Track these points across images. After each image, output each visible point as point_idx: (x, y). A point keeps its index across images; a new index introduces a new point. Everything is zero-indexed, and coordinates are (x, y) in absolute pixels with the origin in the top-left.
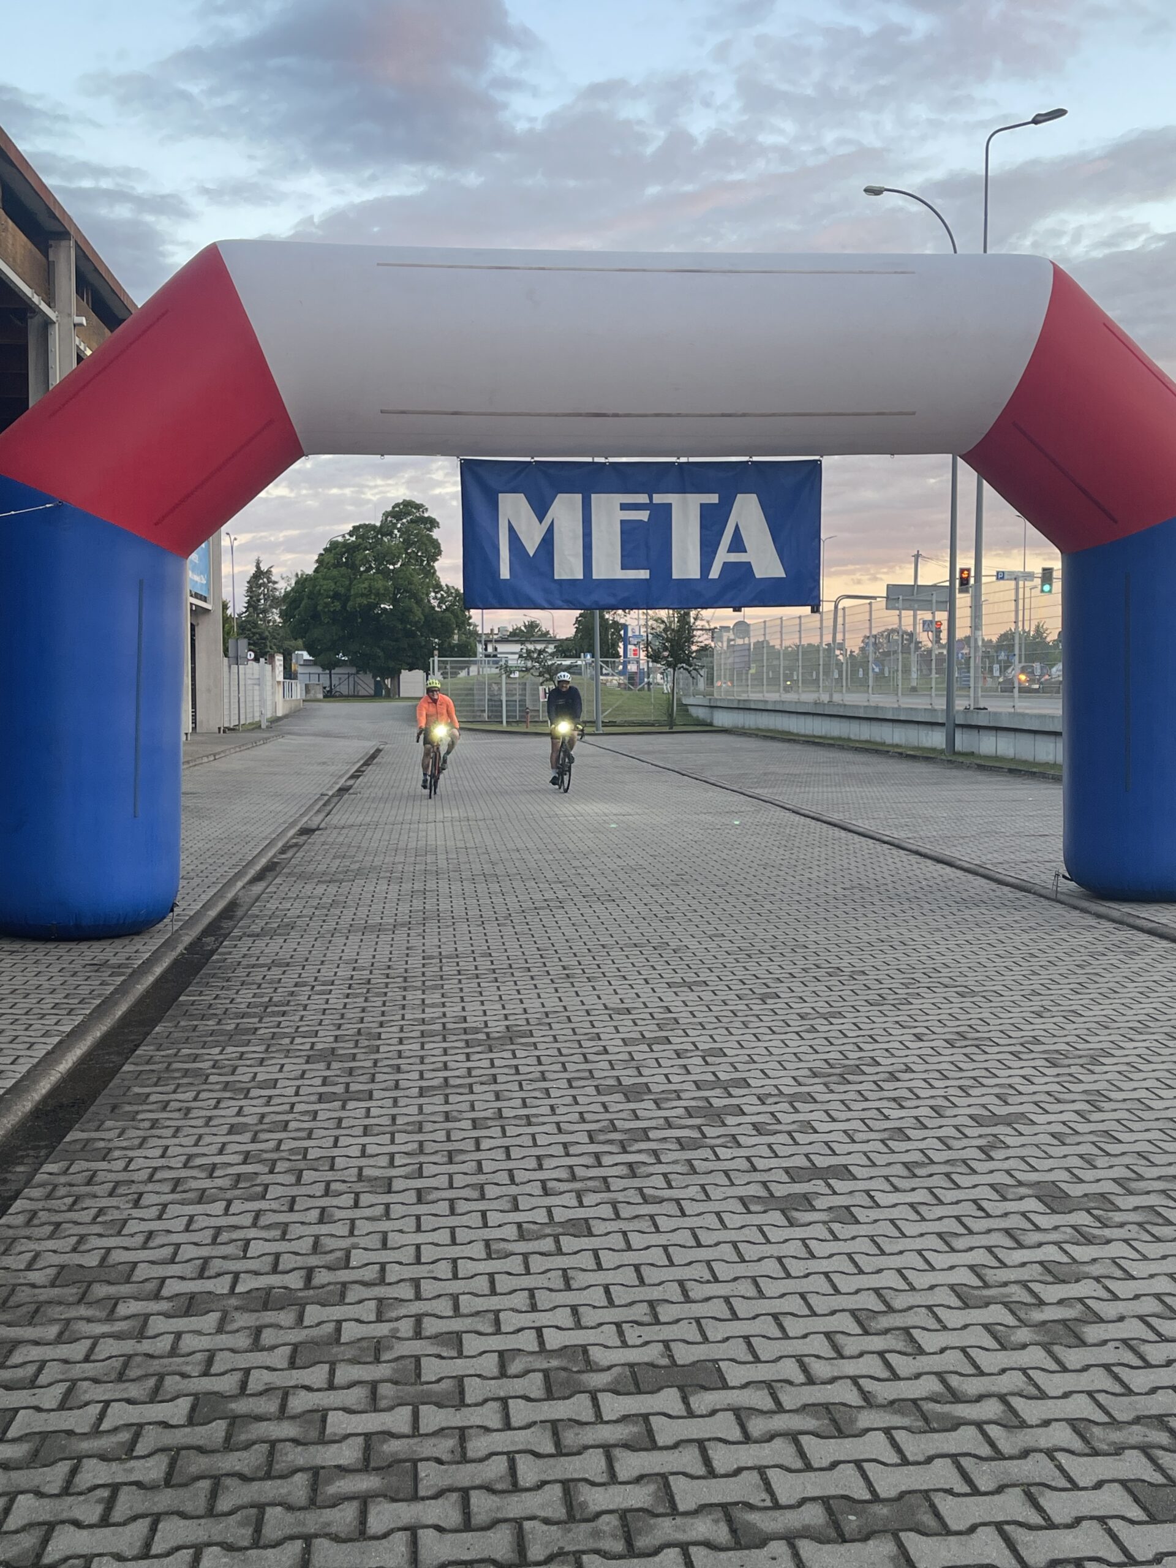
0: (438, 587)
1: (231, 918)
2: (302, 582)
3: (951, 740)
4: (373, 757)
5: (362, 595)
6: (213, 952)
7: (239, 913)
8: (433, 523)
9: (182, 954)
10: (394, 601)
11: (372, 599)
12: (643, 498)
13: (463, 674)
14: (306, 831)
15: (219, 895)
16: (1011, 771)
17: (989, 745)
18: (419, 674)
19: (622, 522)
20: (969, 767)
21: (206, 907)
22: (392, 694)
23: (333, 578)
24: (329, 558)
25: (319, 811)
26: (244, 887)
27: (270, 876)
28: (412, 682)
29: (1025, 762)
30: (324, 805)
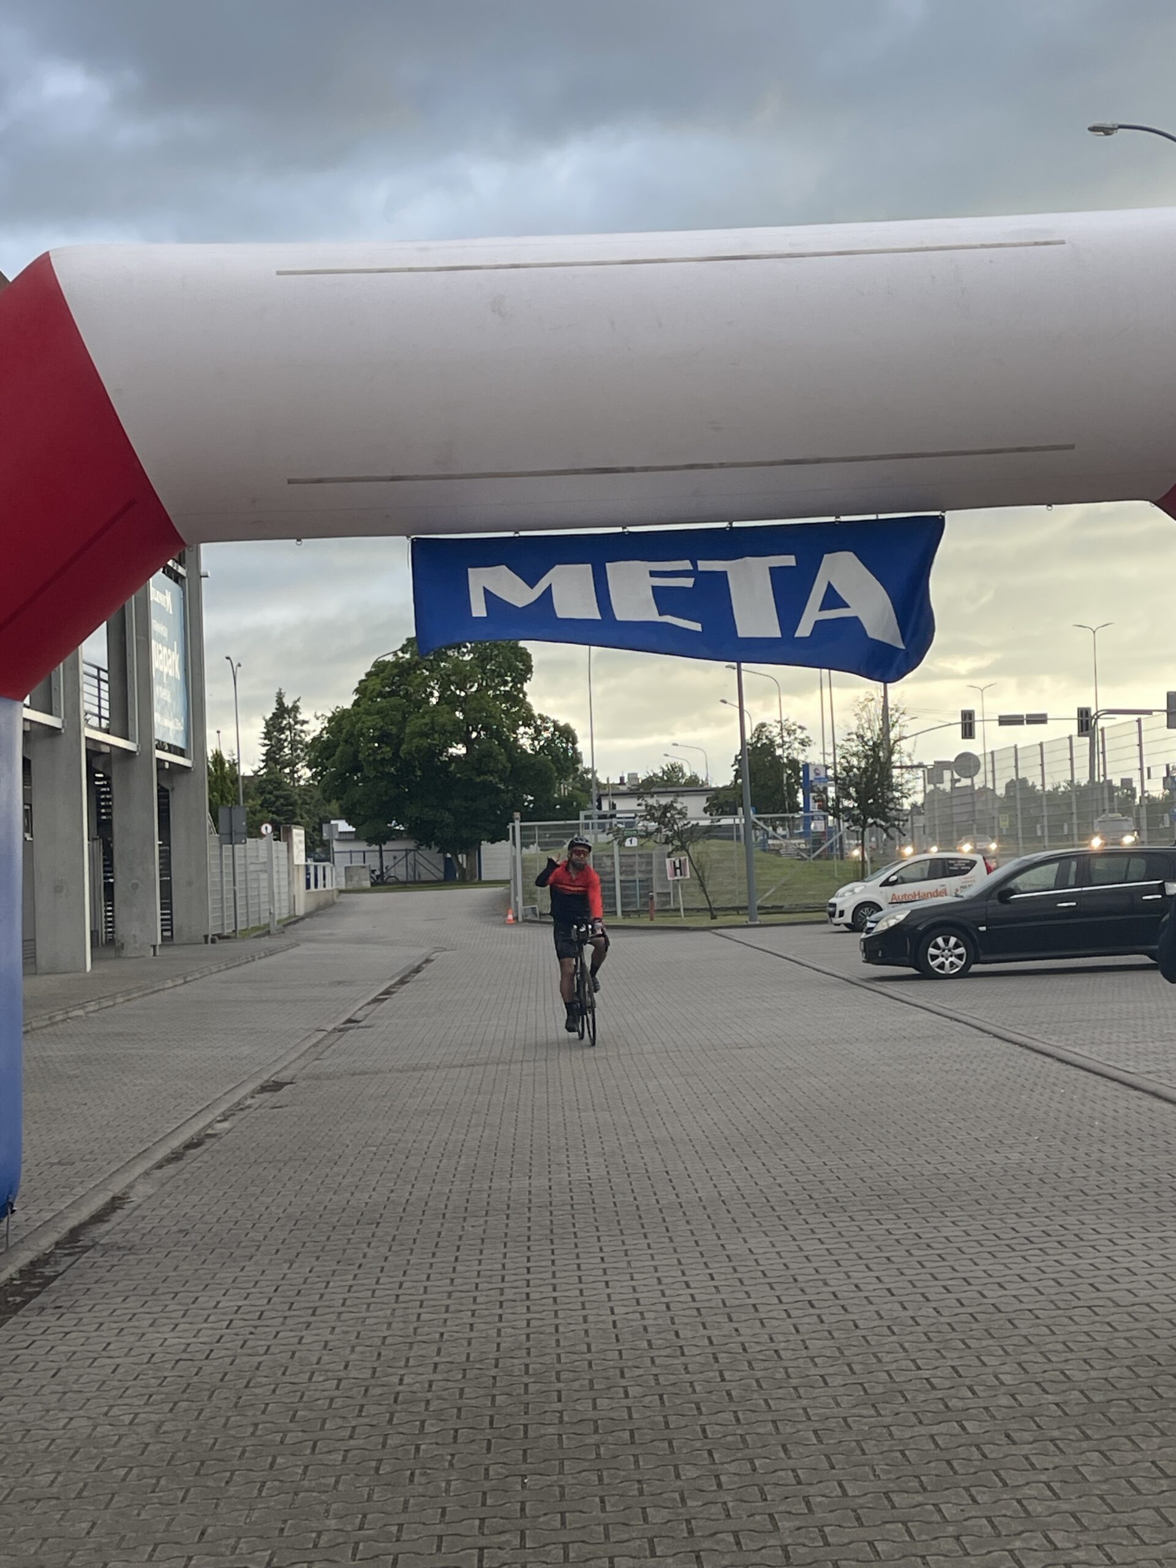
4: (417, 970)
5: (421, 735)
10: (468, 742)
11: (436, 741)
14: (271, 1086)
22: (471, 877)
23: (379, 713)
24: (375, 685)
25: (303, 1055)
27: (193, 1153)
28: (498, 859)
30: (316, 1046)
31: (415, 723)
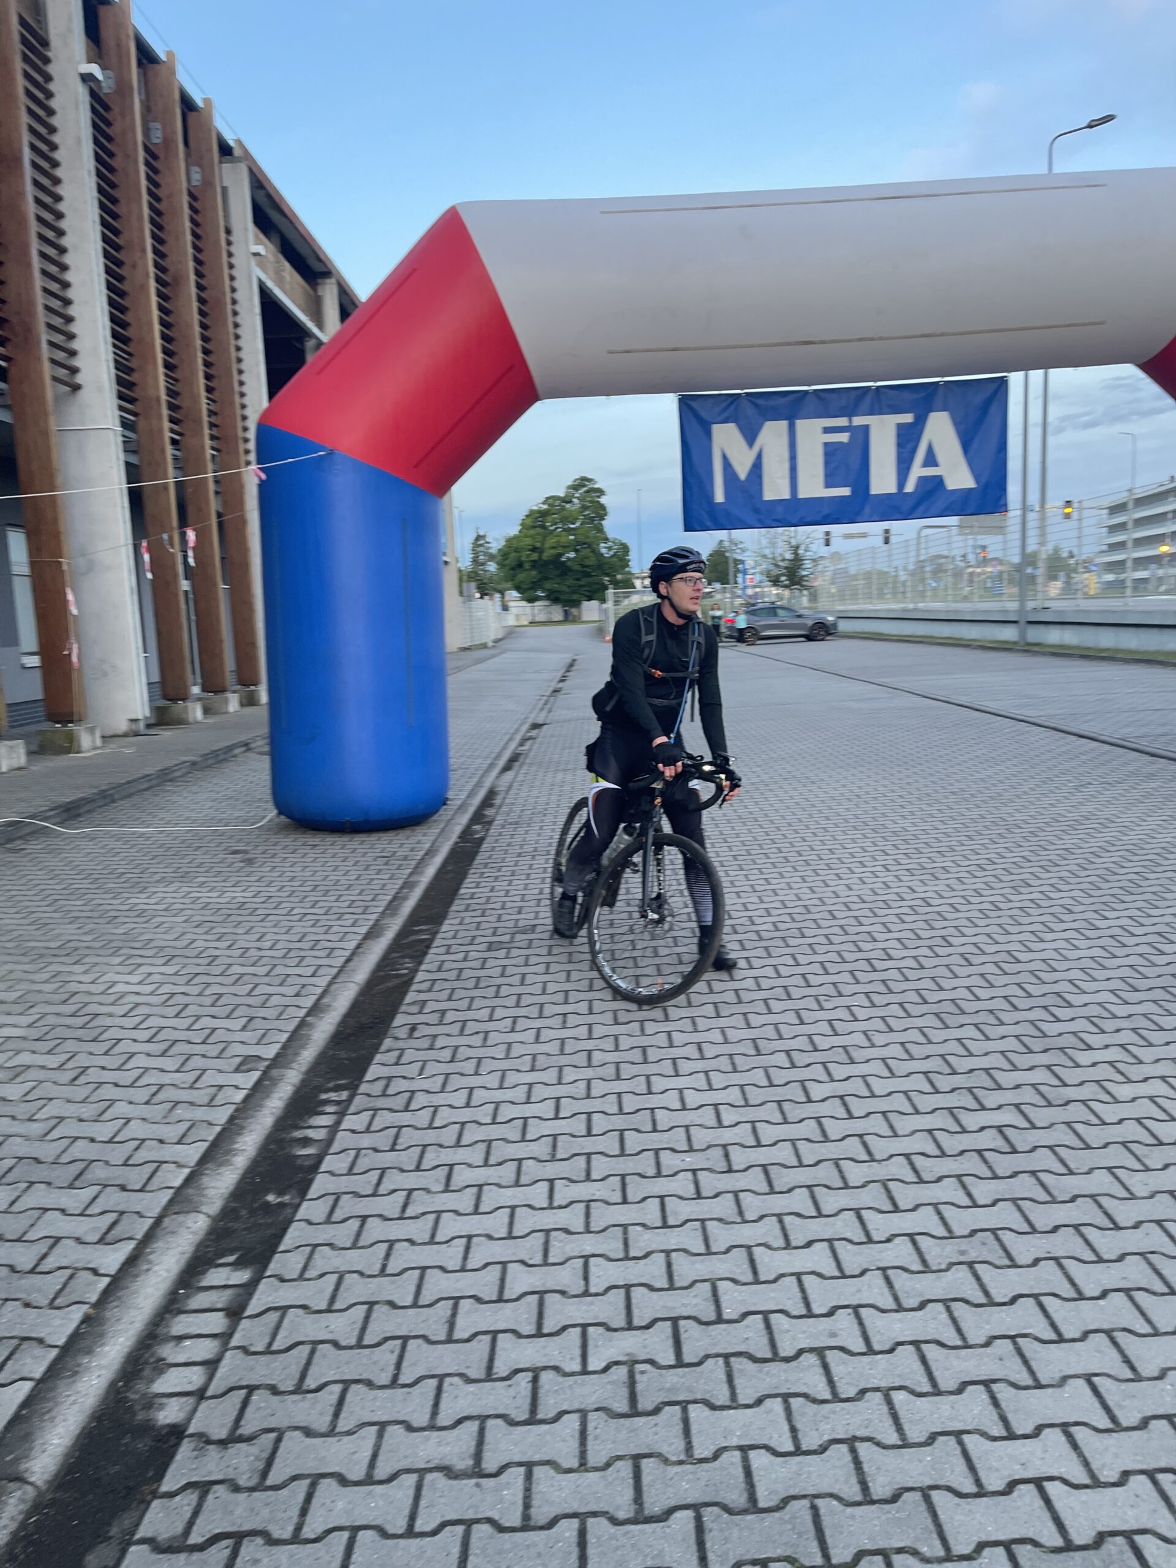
0: (606, 539)
1: (491, 805)
2: (509, 540)
3: (1023, 634)
4: (571, 665)
5: (554, 548)
6: (482, 839)
7: (497, 801)
8: (601, 492)
9: (456, 843)
10: (576, 551)
11: (560, 550)
12: (842, 421)
13: (626, 602)
14: (536, 726)
15: (479, 785)
16: (1084, 657)
17: (1054, 636)
18: (594, 603)
19: (826, 445)
20: (1044, 654)
21: (470, 796)
22: (576, 620)
23: (532, 536)
24: (529, 522)
25: (542, 709)
26: (497, 777)
27: (517, 764)
28: (590, 610)
29: (1089, 649)
30: (545, 704)
31: (551, 541)
